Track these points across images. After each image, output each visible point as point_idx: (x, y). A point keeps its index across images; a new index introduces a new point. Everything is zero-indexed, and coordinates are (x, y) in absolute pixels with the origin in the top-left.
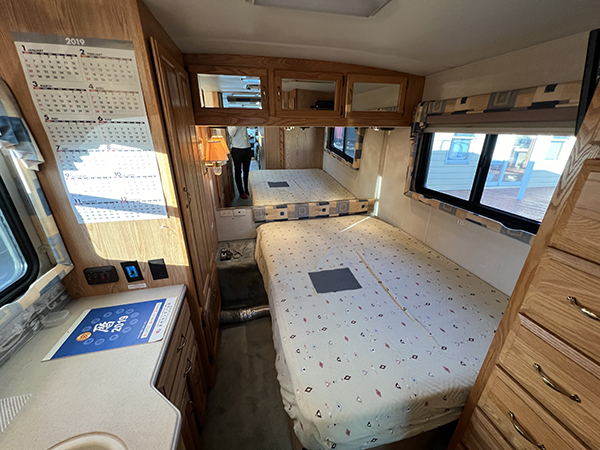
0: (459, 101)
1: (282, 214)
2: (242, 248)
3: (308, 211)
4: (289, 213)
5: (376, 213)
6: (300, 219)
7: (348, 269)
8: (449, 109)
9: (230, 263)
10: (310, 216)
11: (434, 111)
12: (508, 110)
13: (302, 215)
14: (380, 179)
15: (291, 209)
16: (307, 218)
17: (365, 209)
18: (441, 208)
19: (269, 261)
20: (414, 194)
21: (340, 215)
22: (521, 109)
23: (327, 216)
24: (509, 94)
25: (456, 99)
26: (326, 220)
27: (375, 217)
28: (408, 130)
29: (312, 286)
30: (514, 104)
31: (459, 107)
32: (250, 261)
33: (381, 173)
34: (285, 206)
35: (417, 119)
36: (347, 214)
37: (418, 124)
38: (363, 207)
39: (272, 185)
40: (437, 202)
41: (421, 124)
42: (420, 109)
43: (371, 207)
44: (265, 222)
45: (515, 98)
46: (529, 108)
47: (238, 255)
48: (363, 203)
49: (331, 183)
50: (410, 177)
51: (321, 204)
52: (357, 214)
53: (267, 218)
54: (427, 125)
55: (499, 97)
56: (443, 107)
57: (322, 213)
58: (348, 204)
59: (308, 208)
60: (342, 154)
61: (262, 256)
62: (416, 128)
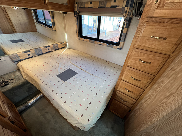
0: (89, 3)
1: (29, 55)
2: (12, 76)
3: (42, 51)
4: (32, 54)
5: (68, 47)
6: (39, 55)
7: (70, 69)
8: (87, 6)
9: (9, 87)
10: (43, 53)
11: (81, 7)
12: (105, 8)
13: (39, 53)
14: (66, 34)
15: (33, 52)
16: (42, 54)
17: (64, 46)
18: (90, 42)
19: (35, 78)
20: (80, 38)
21: (56, 50)
22: (108, 8)
23: (51, 51)
24: (104, 2)
25: (88, 2)
26: (51, 53)
27: (68, 48)
28: (73, 14)
29: (61, 80)
30: (106, 5)
31: (90, 6)
32: (22, 81)
33: (66, 32)
34: (29, 51)
35: (76, 10)
36: (58, 49)
37: (76, 11)
38: (63, 45)
39: (13, 42)
40: (88, 40)
41: (78, 12)
42: (76, 5)
43: (66, 45)
44: (20, 61)
45: (106, 4)
46: (110, 7)
47: (12, 81)
48: (63, 44)
49: (45, 38)
50: (77, 32)
51: (46, 47)
52: (62, 48)
53: (21, 58)
54: (79, 12)
55: (102, 2)
56: (84, 5)
57: (48, 51)
58: (57, 45)
59: (41, 50)
60: (46, 25)
61: (28, 76)
62: (76, 13)
